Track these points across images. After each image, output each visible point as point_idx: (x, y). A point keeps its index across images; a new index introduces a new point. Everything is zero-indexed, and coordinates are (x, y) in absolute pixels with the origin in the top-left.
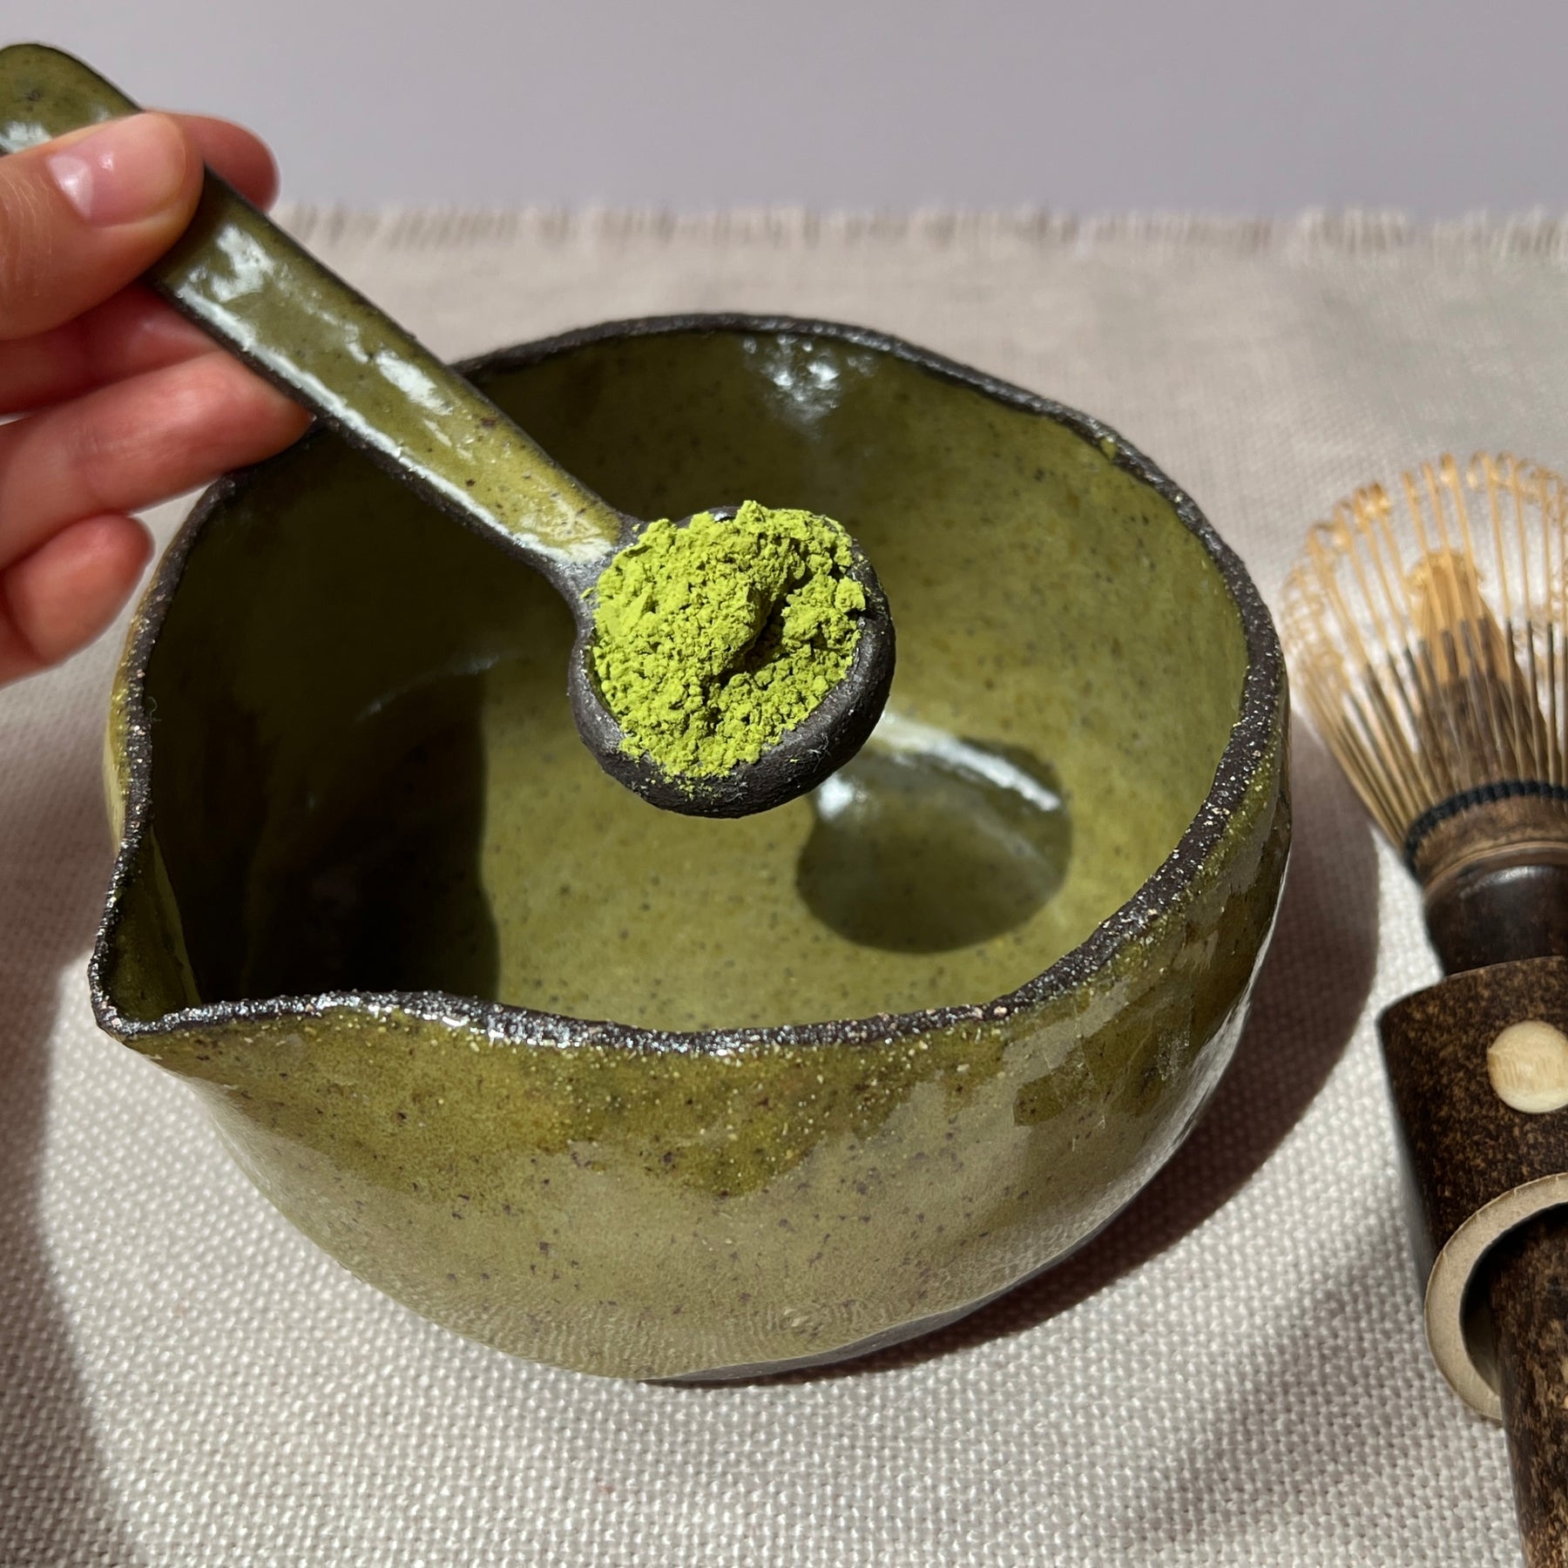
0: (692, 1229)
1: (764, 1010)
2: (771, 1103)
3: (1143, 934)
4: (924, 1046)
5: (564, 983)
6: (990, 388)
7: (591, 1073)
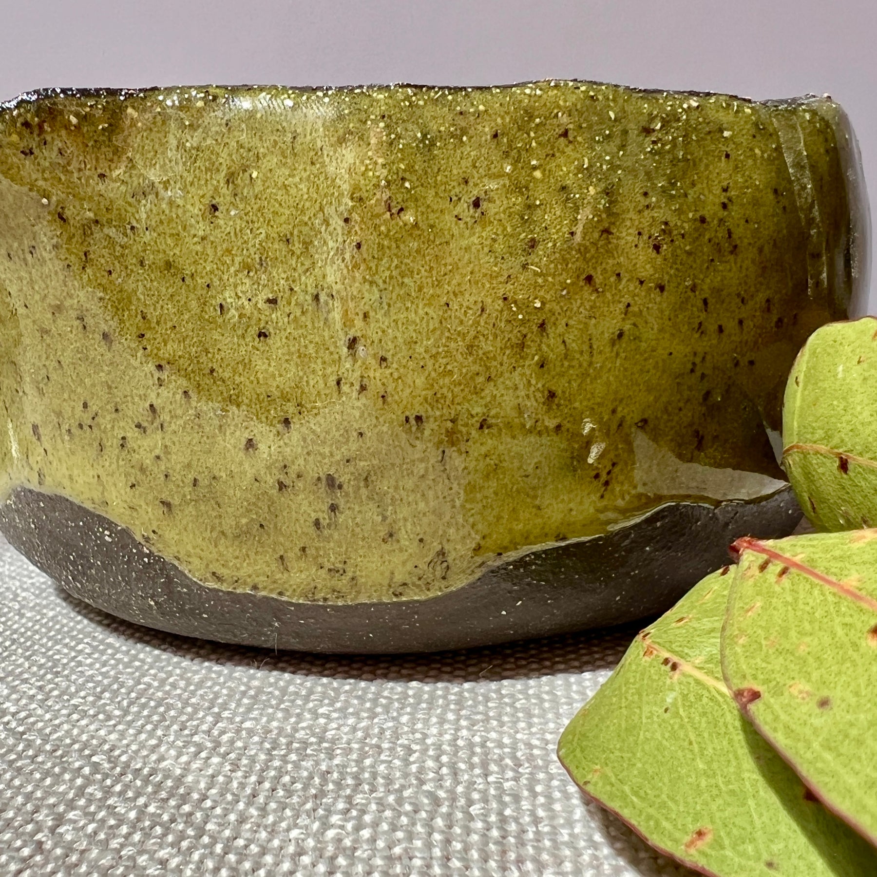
2: (571, 134)
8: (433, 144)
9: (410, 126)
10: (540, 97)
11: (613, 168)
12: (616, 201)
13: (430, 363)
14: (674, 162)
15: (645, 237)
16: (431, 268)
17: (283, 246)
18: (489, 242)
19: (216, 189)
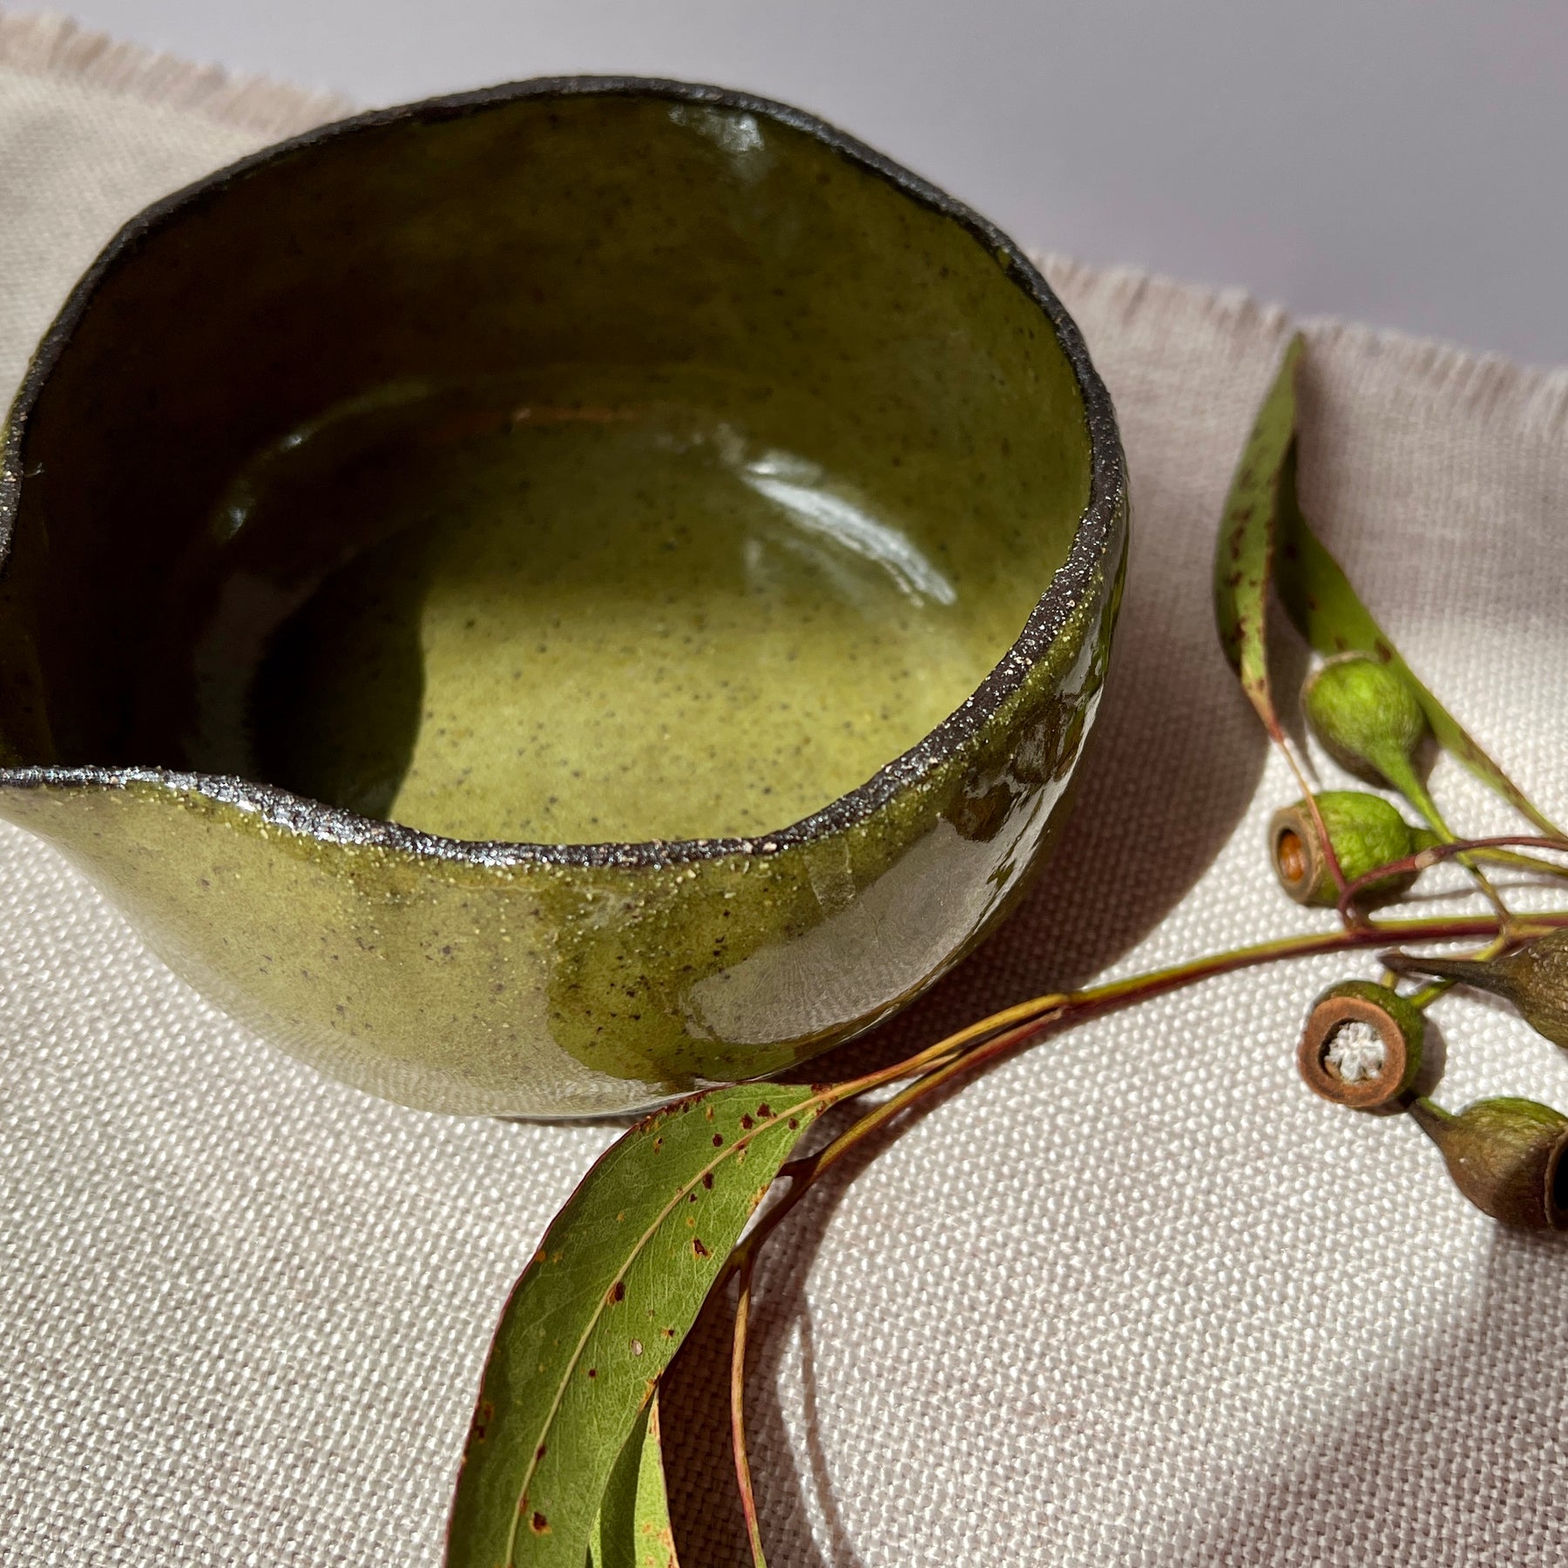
0: (472, 1012)
1: (634, 762)
2: (542, 914)
3: (922, 781)
4: (692, 875)
5: (454, 718)
6: (903, 181)
7: (372, 870)
8: (402, 903)
11: (586, 939)
12: (587, 965)
14: (656, 930)
15: (619, 987)
16: (404, 987)
18: (458, 979)
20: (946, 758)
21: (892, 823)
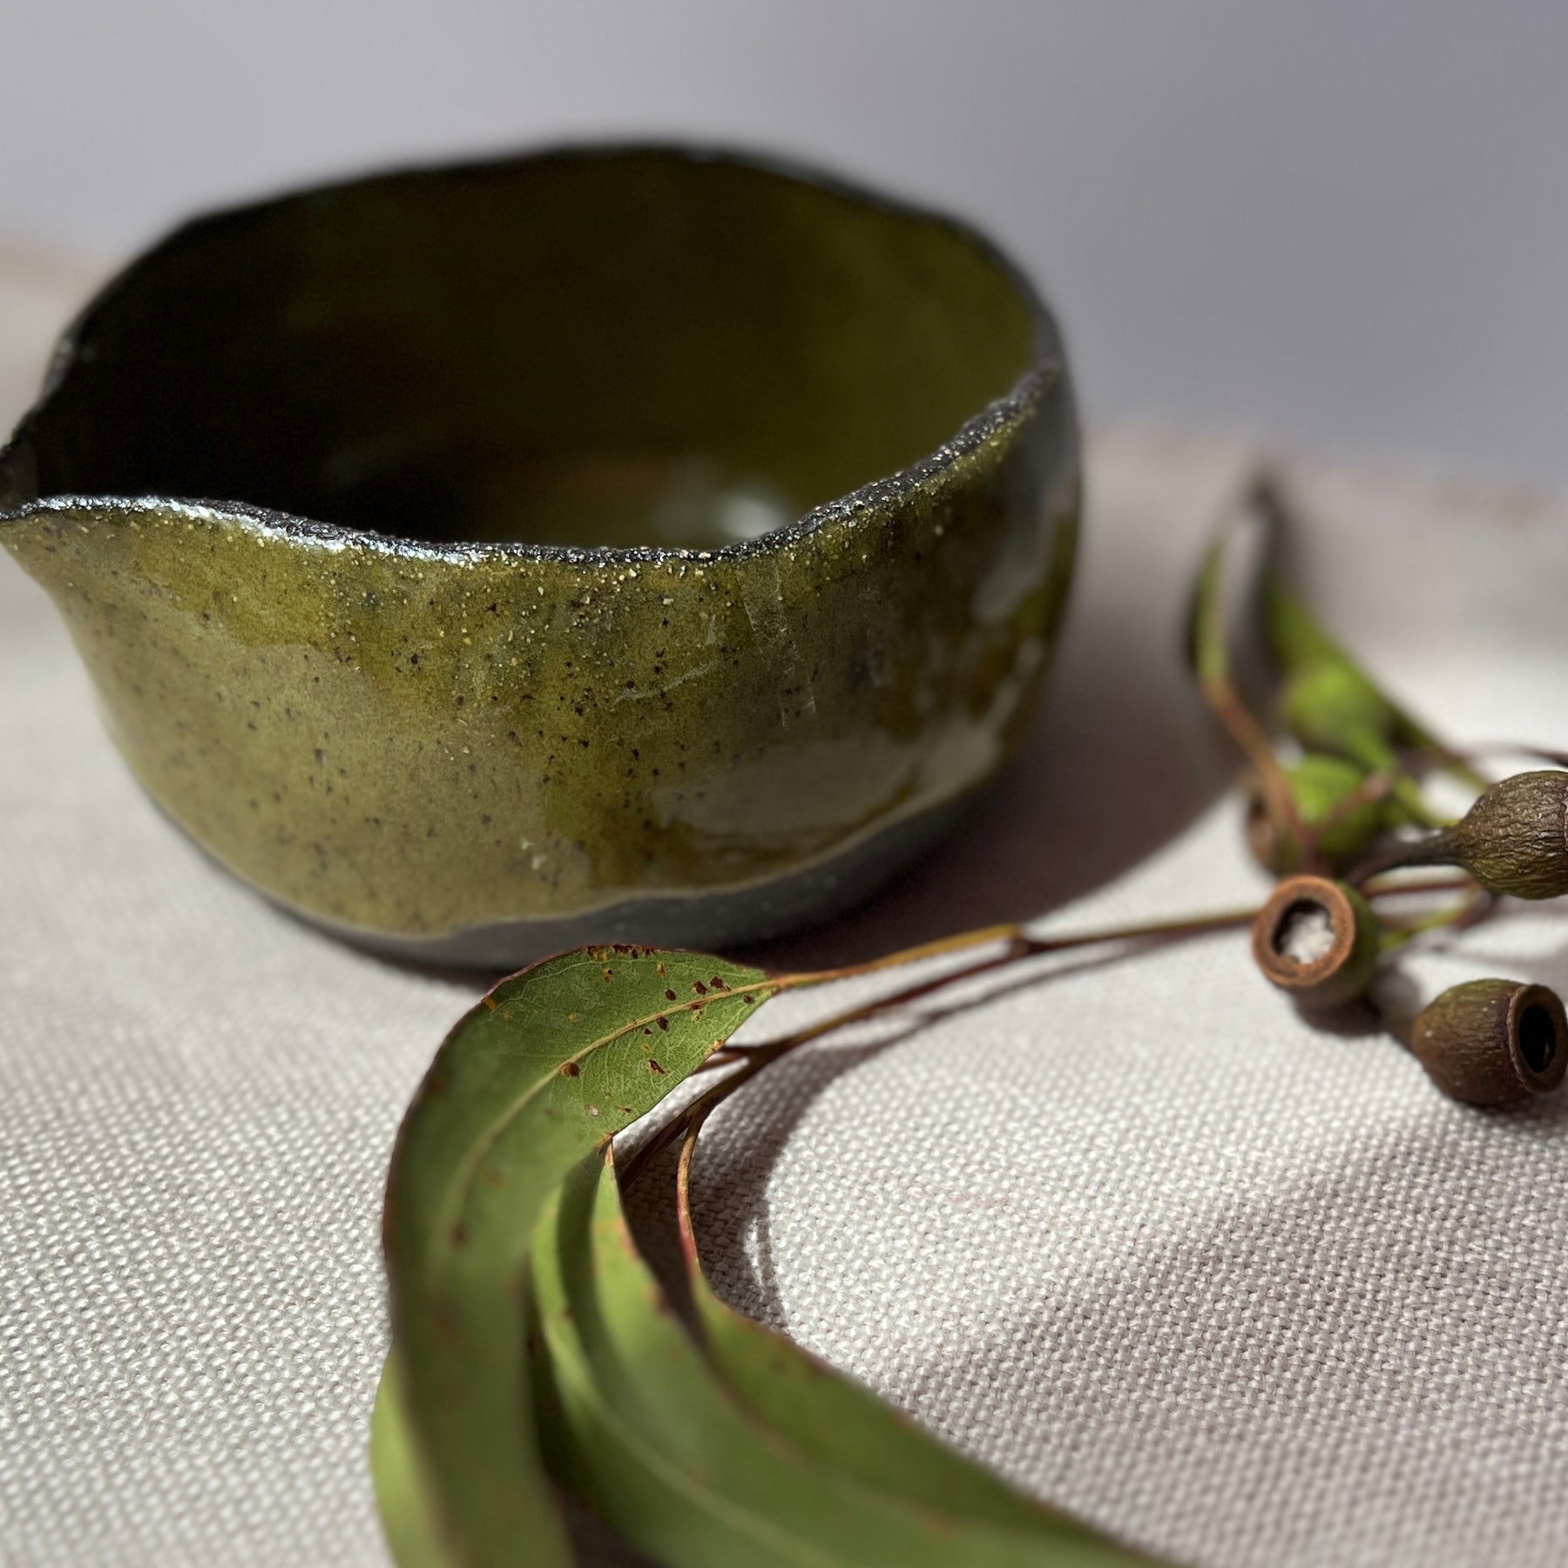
0: (436, 736)
2: (498, 608)
3: (848, 518)
4: (633, 574)
7: (352, 569)
8: (377, 604)
9: (356, 585)
10: (472, 572)
11: (537, 640)
12: (539, 670)
13: (380, 782)
14: (602, 633)
15: (568, 702)
16: (376, 709)
17: (260, 664)
18: (424, 694)
19: (206, 602)
20: (871, 504)
21: (819, 552)
